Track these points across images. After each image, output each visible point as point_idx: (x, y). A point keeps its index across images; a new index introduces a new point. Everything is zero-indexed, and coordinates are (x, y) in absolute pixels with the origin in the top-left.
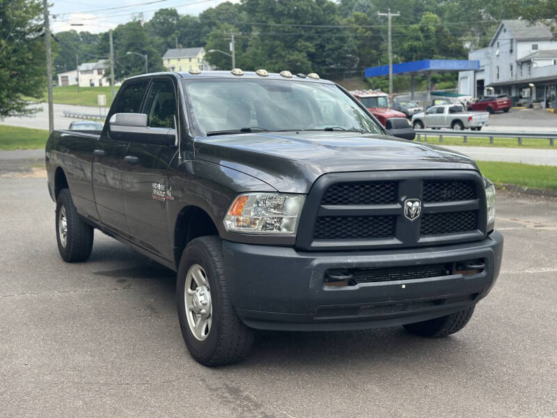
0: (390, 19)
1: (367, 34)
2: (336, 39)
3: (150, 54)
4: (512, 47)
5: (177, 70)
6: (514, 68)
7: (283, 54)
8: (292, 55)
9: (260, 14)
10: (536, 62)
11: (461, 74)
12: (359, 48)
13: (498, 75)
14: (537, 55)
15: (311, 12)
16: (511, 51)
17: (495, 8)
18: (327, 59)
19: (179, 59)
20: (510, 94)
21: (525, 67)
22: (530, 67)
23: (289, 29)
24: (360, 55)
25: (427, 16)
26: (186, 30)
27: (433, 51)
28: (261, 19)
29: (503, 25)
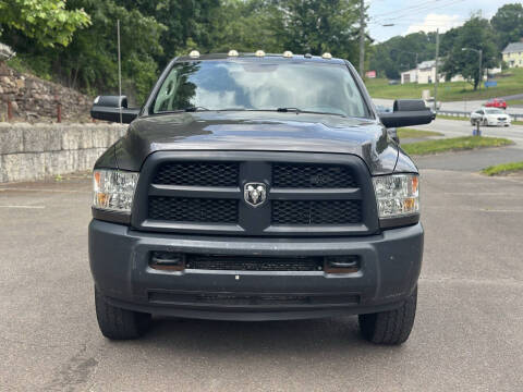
3: (485, 50)
5: (517, 63)
19: (520, 53)
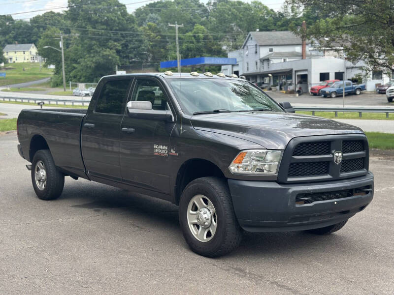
0: (177, 28)
1: (157, 38)
2: (136, 41)
4: (256, 50)
5: (14, 59)
6: (259, 63)
7: (99, 50)
8: (105, 51)
9: (80, 21)
10: (273, 60)
11: (223, 67)
12: (152, 47)
13: (248, 68)
14: (272, 55)
15: (118, 21)
16: (256, 52)
17: (241, 23)
18: (130, 55)
19: (15, 52)
20: (256, 81)
21: (265, 63)
22: (268, 64)
23: (102, 33)
24: (153, 52)
25: (198, 27)
26: (20, 30)
27: (202, 51)
28: (82, 25)
29: (250, 35)
